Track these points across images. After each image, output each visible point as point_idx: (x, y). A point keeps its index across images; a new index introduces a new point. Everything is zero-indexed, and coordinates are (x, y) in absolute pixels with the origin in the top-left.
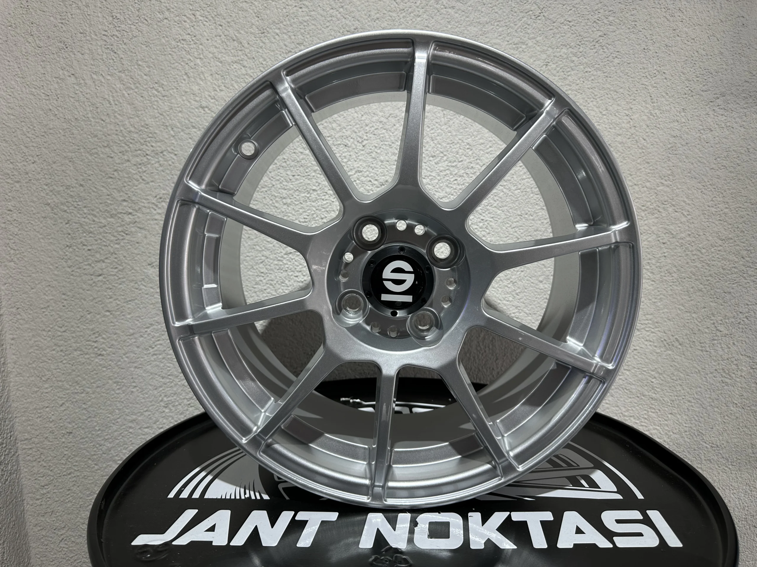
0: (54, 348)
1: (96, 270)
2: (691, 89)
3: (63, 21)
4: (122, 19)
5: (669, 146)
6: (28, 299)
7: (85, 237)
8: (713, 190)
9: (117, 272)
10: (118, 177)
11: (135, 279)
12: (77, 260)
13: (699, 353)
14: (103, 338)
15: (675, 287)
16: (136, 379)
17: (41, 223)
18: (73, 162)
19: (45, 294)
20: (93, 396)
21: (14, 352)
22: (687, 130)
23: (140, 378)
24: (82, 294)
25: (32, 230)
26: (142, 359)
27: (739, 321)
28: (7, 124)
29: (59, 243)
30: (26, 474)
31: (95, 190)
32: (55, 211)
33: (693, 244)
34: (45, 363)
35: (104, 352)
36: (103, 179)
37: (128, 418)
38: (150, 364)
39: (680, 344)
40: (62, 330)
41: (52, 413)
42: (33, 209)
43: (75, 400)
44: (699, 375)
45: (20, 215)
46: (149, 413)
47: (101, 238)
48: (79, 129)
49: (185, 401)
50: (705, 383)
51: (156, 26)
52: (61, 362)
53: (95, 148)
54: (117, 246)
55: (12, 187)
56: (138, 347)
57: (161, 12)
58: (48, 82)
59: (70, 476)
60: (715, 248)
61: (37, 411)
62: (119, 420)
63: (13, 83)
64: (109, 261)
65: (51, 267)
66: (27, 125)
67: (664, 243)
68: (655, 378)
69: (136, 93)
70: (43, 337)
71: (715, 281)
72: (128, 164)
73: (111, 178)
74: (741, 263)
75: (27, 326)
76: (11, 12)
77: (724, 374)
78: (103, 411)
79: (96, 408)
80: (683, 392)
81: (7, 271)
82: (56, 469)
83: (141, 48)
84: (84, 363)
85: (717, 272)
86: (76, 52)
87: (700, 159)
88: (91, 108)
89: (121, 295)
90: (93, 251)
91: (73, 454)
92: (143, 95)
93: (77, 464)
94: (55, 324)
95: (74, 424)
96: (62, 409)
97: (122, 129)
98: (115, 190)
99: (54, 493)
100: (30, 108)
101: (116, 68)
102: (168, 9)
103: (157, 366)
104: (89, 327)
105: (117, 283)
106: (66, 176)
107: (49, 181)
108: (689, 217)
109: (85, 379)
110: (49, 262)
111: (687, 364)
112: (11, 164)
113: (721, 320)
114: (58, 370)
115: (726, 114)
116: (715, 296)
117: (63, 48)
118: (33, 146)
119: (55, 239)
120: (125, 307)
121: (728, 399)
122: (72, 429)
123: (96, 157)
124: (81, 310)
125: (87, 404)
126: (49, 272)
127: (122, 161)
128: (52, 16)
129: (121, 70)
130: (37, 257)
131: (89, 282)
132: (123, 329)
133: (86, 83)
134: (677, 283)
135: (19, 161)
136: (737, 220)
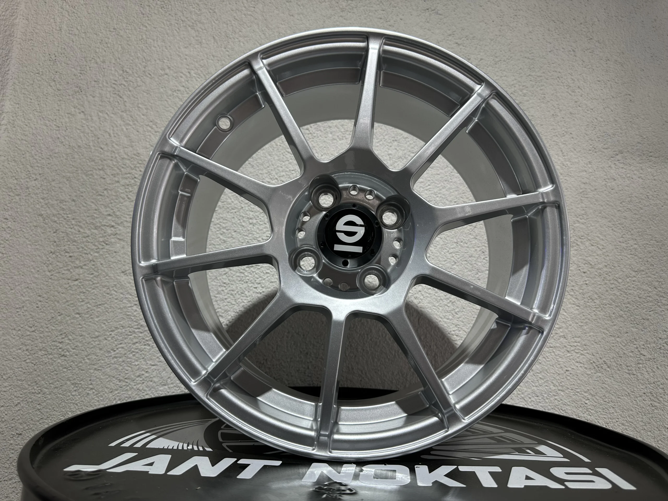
0: (21, 347)
1: (73, 275)
2: (595, 147)
3: (82, 72)
4: (130, 72)
5: (581, 191)
6: (6, 299)
7: (69, 245)
8: (622, 228)
9: (92, 278)
10: (107, 195)
11: (108, 285)
12: (57, 265)
13: (627, 376)
14: (69, 339)
15: (598, 313)
17: (32, 231)
18: (70, 181)
19: (22, 295)
20: (49, 397)
22: (595, 179)
23: (98, 380)
24: (56, 296)
25: (23, 236)
26: (102, 362)
27: (660, 346)
28: (19, 147)
31: (85, 205)
32: (46, 221)
33: (610, 274)
34: (9, 362)
35: (68, 353)
36: (94, 196)
38: (110, 367)
39: (609, 367)
40: (31, 330)
41: (6, 413)
42: (27, 218)
43: (31, 400)
44: (629, 398)
45: (14, 223)
47: (83, 246)
48: (80, 154)
50: (636, 406)
51: (157, 79)
52: (25, 361)
53: (91, 171)
54: (96, 254)
55: (12, 200)
56: (101, 349)
57: (163, 69)
58: (61, 117)
59: (10, 482)
60: (630, 278)
63: (31, 115)
64: (87, 268)
65: (33, 270)
66: (36, 149)
67: (584, 273)
68: (589, 400)
69: (133, 128)
71: (633, 308)
72: (117, 184)
73: (101, 195)
74: (654, 292)
76: (41, 64)
77: (652, 398)
78: (56, 413)
79: (50, 409)
80: (616, 414)
84: (46, 363)
85: (634, 300)
86: (88, 95)
87: (608, 202)
89: (93, 299)
90: (73, 258)
92: (139, 130)
94: (26, 323)
95: (25, 425)
96: (17, 409)
97: (117, 155)
98: (103, 207)
100: (41, 136)
101: (119, 108)
102: (169, 68)
103: (116, 369)
104: (57, 328)
105: (91, 288)
106: (61, 192)
107: (46, 196)
108: (604, 250)
109: (44, 379)
110: (32, 265)
111: (616, 386)
112: (15, 180)
113: (643, 345)
114: (20, 369)
115: (625, 167)
116: (635, 322)
117: (78, 92)
118: (38, 166)
119: (41, 245)
120: (94, 310)
121: (658, 423)
122: (22, 430)
123: (90, 178)
124: (53, 311)
125: (42, 405)
126: (30, 275)
127: (113, 182)
128: (74, 68)
129: (123, 110)
130: (22, 261)
131: (65, 286)
132: (89, 332)
133: (92, 119)
134: (600, 309)
135: (23, 178)
136: (646, 255)
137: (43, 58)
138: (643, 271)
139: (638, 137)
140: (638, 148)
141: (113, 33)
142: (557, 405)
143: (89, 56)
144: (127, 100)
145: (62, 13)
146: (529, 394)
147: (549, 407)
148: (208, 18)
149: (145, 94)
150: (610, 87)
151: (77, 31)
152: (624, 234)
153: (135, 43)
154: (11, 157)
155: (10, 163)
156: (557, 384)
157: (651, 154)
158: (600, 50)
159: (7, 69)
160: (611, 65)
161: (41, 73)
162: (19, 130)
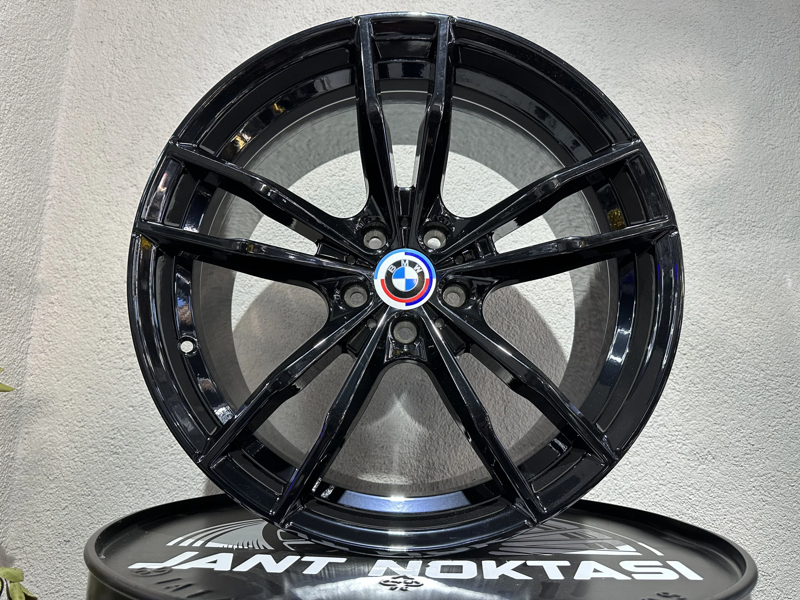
0: (68, 444)
3: (134, 142)
6: (52, 391)
7: (121, 331)
8: (725, 305)
12: (108, 353)
13: (735, 468)
14: (122, 435)
15: (700, 398)
17: (80, 316)
19: (70, 387)
20: (100, 499)
21: (25, 447)
23: (154, 479)
25: (70, 322)
26: (159, 459)
27: (770, 434)
28: (66, 225)
32: (96, 305)
33: (712, 356)
34: (56, 461)
35: (120, 450)
39: (714, 458)
40: (80, 425)
41: (53, 518)
42: (74, 302)
43: (80, 503)
44: (737, 492)
45: (61, 307)
52: (73, 459)
55: (59, 282)
56: (157, 446)
58: (111, 191)
59: (57, 595)
60: (735, 360)
61: (36, 515)
65: (81, 359)
67: (685, 354)
68: (693, 495)
71: (739, 393)
74: (762, 375)
75: (44, 419)
76: (89, 133)
79: (101, 513)
80: (723, 510)
81: (36, 362)
84: (96, 462)
85: (740, 384)
87: (708, 277)
90: (126, 345)
93: (68, 579)
95: (74, 531)
96: (64, 513)
100: (90, 212)
104: (109, 423)
106: (112, 273)
107: (95, 277)
108: (706, 330)
109: (94, 480)
110: (81, 354)
111: (723, 480)
112: (62, 261)
113: (751, 433)
114: (68, 469)
115: (726, 238)
116: (741, 408)
117: (130, 163)
118: (86, 245)
119: (91, 332)
121: (771, 520)
122: (70, 537)
124: (104, 404)
125: (92, 508)
126: (78, 364)
128: (125, 137)
130: (70, 349)
131: (116, 375)
134: (702, 394)
135: (70, 258)
136: (751, 334)
137: (91, 127)
138: (748, 352)
139: (740, 205)
140: (739, 217)
141: (168, 99)
142: (659, 501)
143: (142, 124)
145: (111, 77)
146: (627, 489)
147: (650, 503)
150: (707, 151)
151: (129, 98)
152: (727, 312)
154: (57, 235)
155: (55, 241)
156: (658, 478)
157: (753, 224)
158: (697, 112)
159: (52, 140)
160: (708, 127)
161: (89, 143)
162: (65, 206)
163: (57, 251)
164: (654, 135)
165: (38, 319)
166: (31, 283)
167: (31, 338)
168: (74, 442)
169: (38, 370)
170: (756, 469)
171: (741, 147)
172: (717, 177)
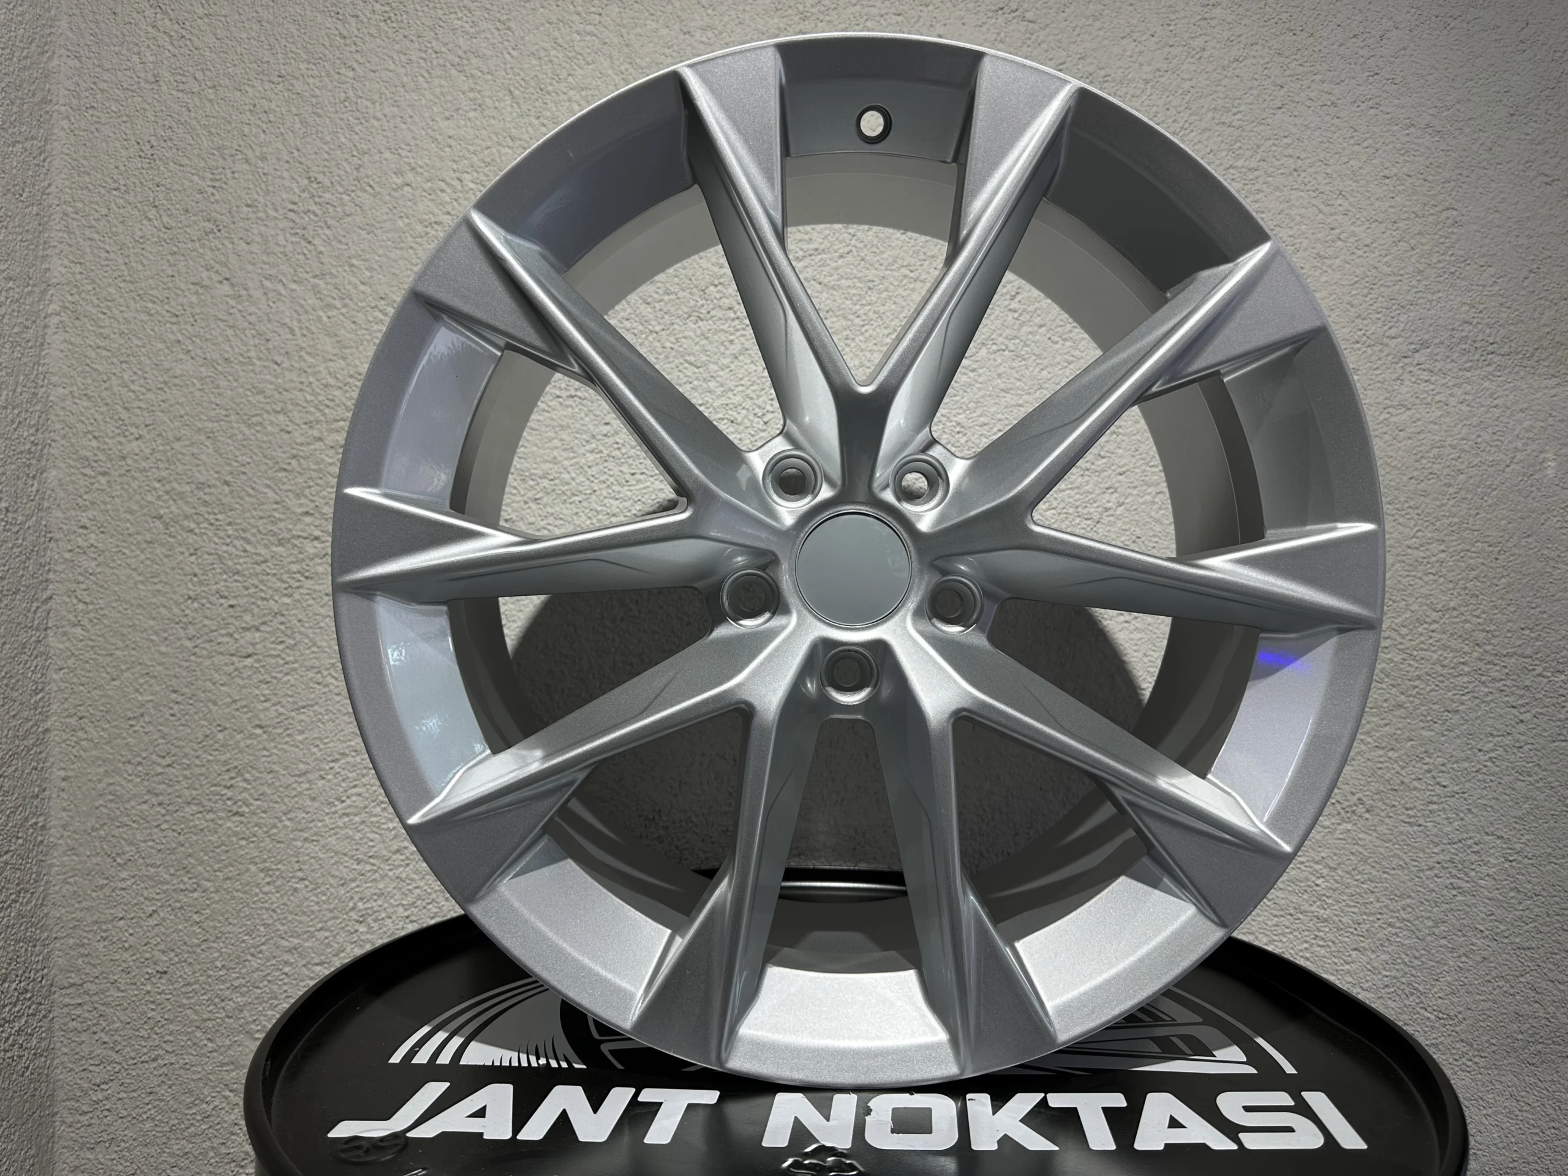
0: (146, 797)
1: (242, 646)
3: (217, 184)
4: (326, 182)
6: (103, 700)
7: (226, 581)
9: (282, 651)
10: (298, 469)
11: (317, 664)
12: (205, 626)
14: (246, 780)
16: (304, 863)
17: (142, 552)
18: (215, 439)
19: (137, 690)
20: (217, 898)
21: (65, 804)
23: (313, 860)
24: (210, 691)
25: (124, 565)
26: (320, 824)
27: (1479, 766)
28: (94, 366)
29: (174, 592)
30: (66, 1058)
31: (252, 492)
32: (172, 529)
34: (125, 829)
35: (245, 809)
36: (269, 472)
37: (285, 943)
38: (335, 834)
39: (1368, 811)
40: (164, 762)
41: (131, 931)
42: (128, 525)
43: (178, 905)
44: (1406, 872)
45: (102, 535)
46: (327, 934)
47: (257, 583)
48: (230, 378)
49: (401, 909)
50: (1420, 889)
51: (388, 198)
52: (158, 826)
53: (257, 415)
54: (286, 600)
55: (93, 484)
56: (313, 799)
57: (399, 173)
58: (179, 292)
59: (155, 1064)
60: (1426, 626)
61: (99, 928)
62: (263, 948)
63: (112, 290)
64: (268, 629)
65: (154, 637)
66: (131, 368)
69: (343, 315)
70: (126, 776)
71: (1428, 688)
72: (318, 445)
73: (285, 470)
74: (1475, 654)
75: (94, 753)
76: (121, 165)
77: (1454, 872)
78: (234, 929)
79: (220, 922)
80: (1378, 905)
81: (67, 644)
82: (128, 1049)
83: (359, 234)
84: (202, 830)
85: (1430, 671)
86: (235, 240)
88: (257, 341)
89: (288, 695)
90: (238, 609)
91: (166, 1017)
93: (171, 1039)
94: (151, 750)
95: (172, 955)
96: (152, 922)
98: (290, 494)
99: (120, 1099)
100: (139, 338)
101: (308, 270)
102: (413, 169)
103: (349, 837)
104: (219, 758)
105: (281, 672)
106: (198, 465)
107: (165, 474)
109: (202, 863)
110: (151, 627)
111: (1382, 850)
112: (94, 441)
113: (1443, 765)
114: (150, 843)
115: (1433, 379)
116: (1429, 718)
117: (212, 232)
118: (140, 408)
119: (166, 583)
120: (293, 719)
121: (1464, 922)
122: (168, 964)
123: (258, 431)
124: (205, 723)
125: (202, 914)
126: (149, 648)
127: (309, 440)
128: (197, 174)
129: (318, 273)
130: (129, 618)
131: (226, 668)
132: (286, 763)
133: (250, 296)
135: (111, 434)
136: (1464, 574)
137: (124, 153)
138: (1454, 609)
139: (1467, 308)
140: (1464, 334)
141: (280, 87)
143: (229, 144)
144: (322, 249)
145: (155, 39)
148: (493, 44)
149: (363, 233)
150: (1411, 191)
151: (196, 85)
152: (1419, 530)
153: (331, 110)
154: (79, 388)
155: (76, 401)
157: (1490, 348)
159: (46, 184)
160: (1417, 138)
161: (123, 188)
162: (88, 325)
163: (83, 422)
164: (1303, 155)
165: (61, 560)
166: (38, 491)
167: (51, 598)
168: (156, 795)
169: (73, 659)
170: (1446, 830)
171: (1480, 182)
172: (1426, 248)
